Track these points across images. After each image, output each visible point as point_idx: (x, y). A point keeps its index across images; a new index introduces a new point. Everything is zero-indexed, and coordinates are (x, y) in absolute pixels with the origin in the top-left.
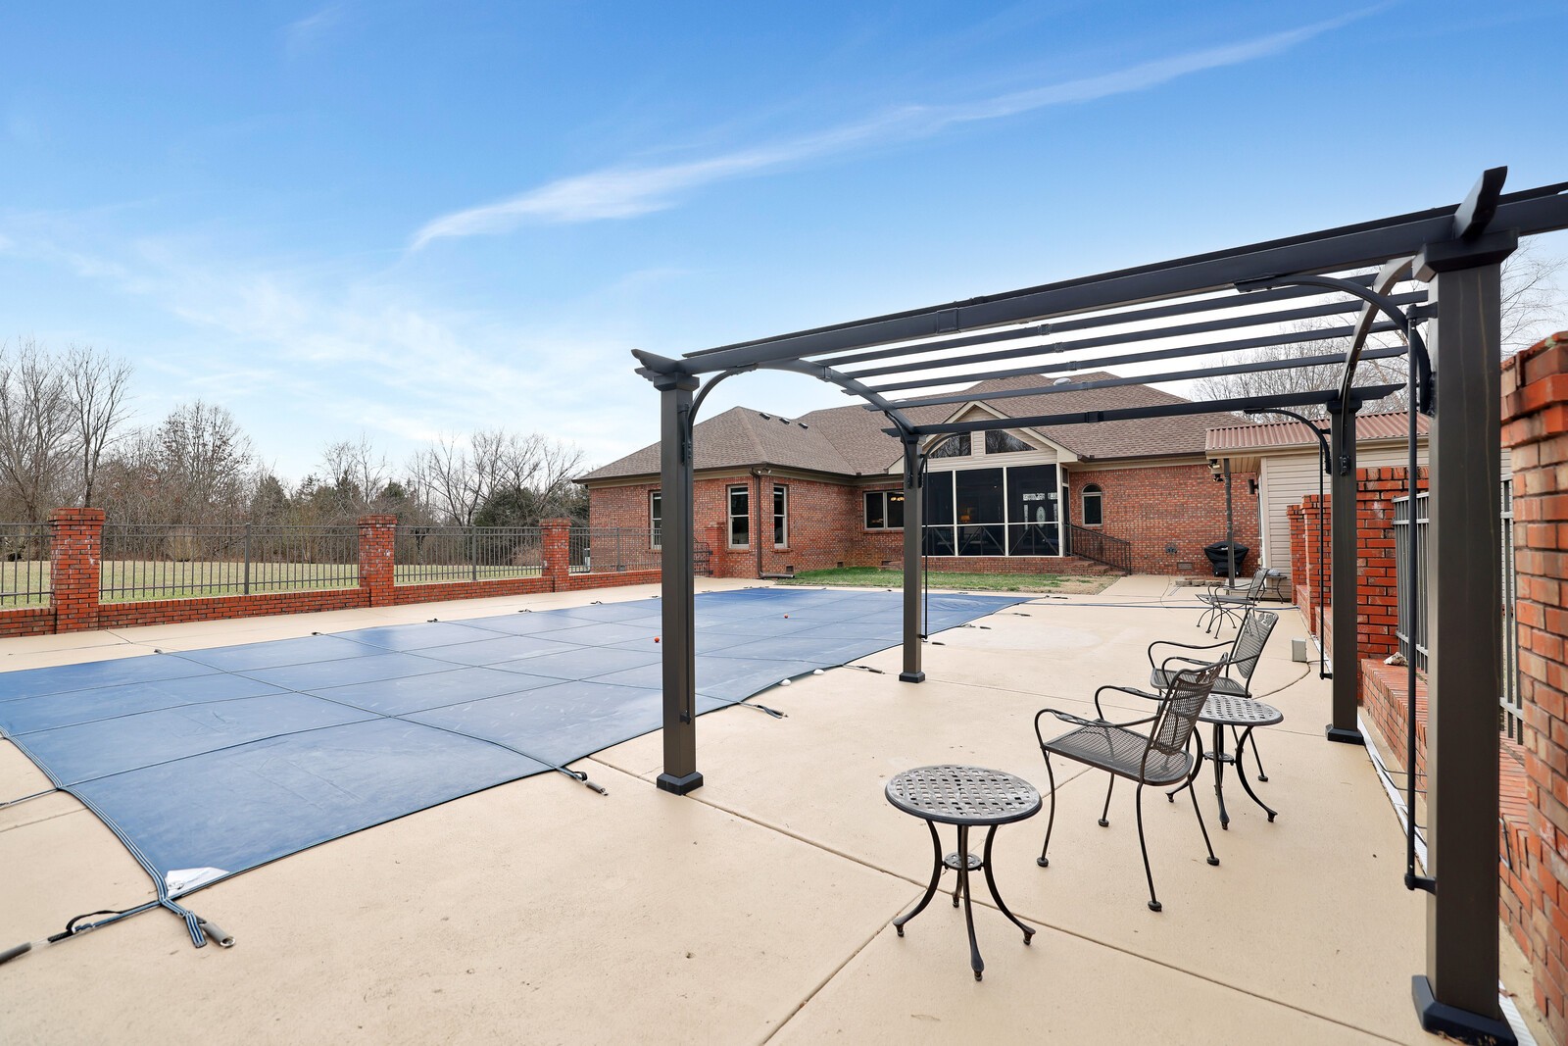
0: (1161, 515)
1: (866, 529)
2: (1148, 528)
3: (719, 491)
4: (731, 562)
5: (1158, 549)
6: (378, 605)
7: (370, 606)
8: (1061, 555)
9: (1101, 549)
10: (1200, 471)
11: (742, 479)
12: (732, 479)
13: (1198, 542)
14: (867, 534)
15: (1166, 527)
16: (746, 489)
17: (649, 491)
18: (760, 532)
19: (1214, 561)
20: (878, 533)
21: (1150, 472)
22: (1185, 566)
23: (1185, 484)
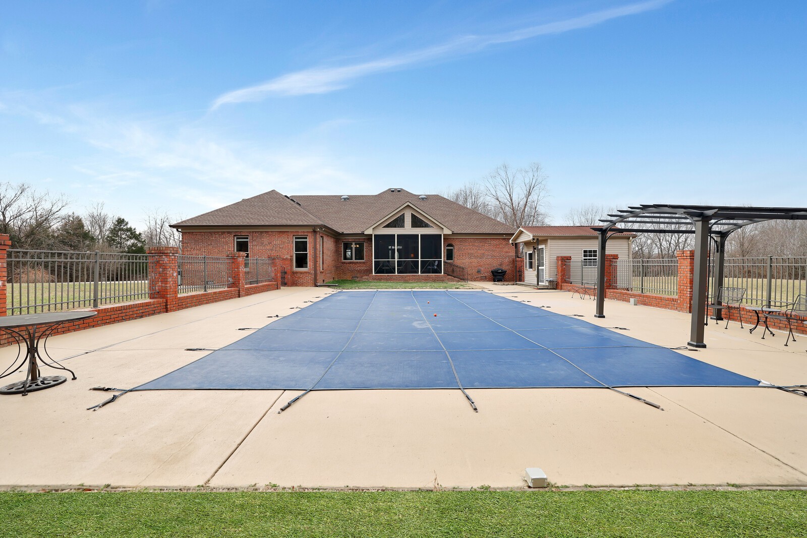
0: (476, 257)
1: (343, 261)
2: (471, 263)
3: (288, 238)
4: (297, 278)
5: (475, 271)
6: (171, 311)
7: (167, 312)
8: (443, 274)
9: (453, 271)
10: (489, 240)
11: (304, 232)
12: (298, 232)
13: (488, 268)
14: (344, 263)
15: (478, 262)
16: (306, 238)
17: (234, 236)
18: (315, 262)
19: (494, 275)
20: (350, 263)
21: (472, 240)
22: (483, 278)
23: (484, 245)
